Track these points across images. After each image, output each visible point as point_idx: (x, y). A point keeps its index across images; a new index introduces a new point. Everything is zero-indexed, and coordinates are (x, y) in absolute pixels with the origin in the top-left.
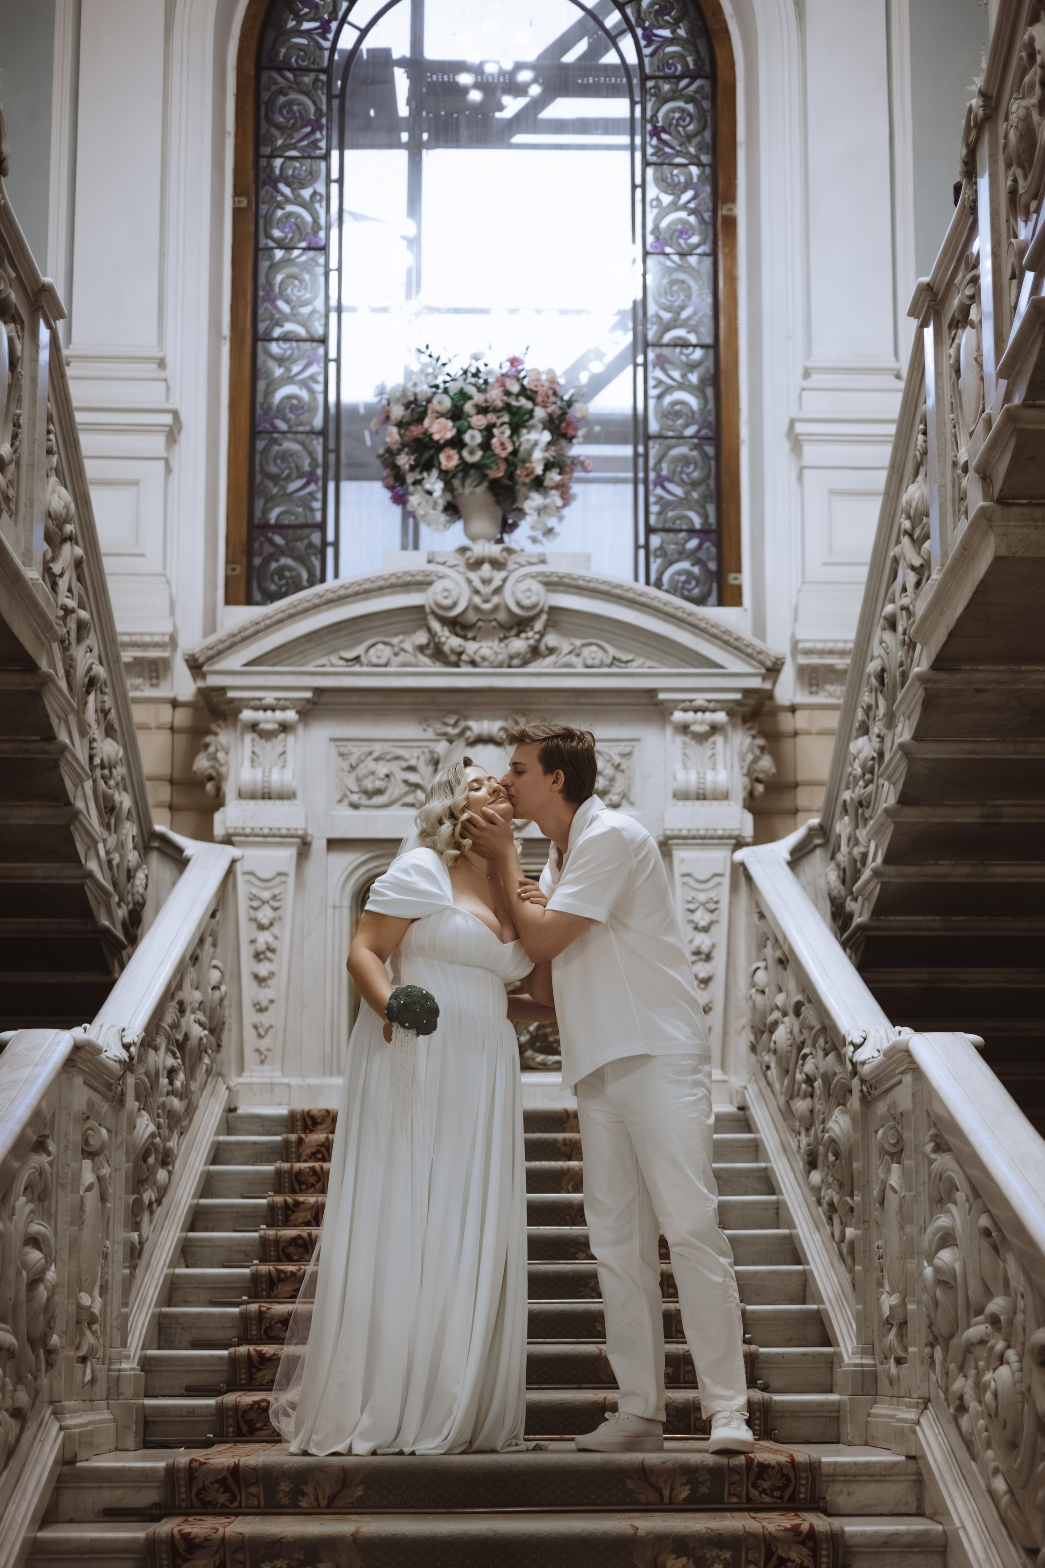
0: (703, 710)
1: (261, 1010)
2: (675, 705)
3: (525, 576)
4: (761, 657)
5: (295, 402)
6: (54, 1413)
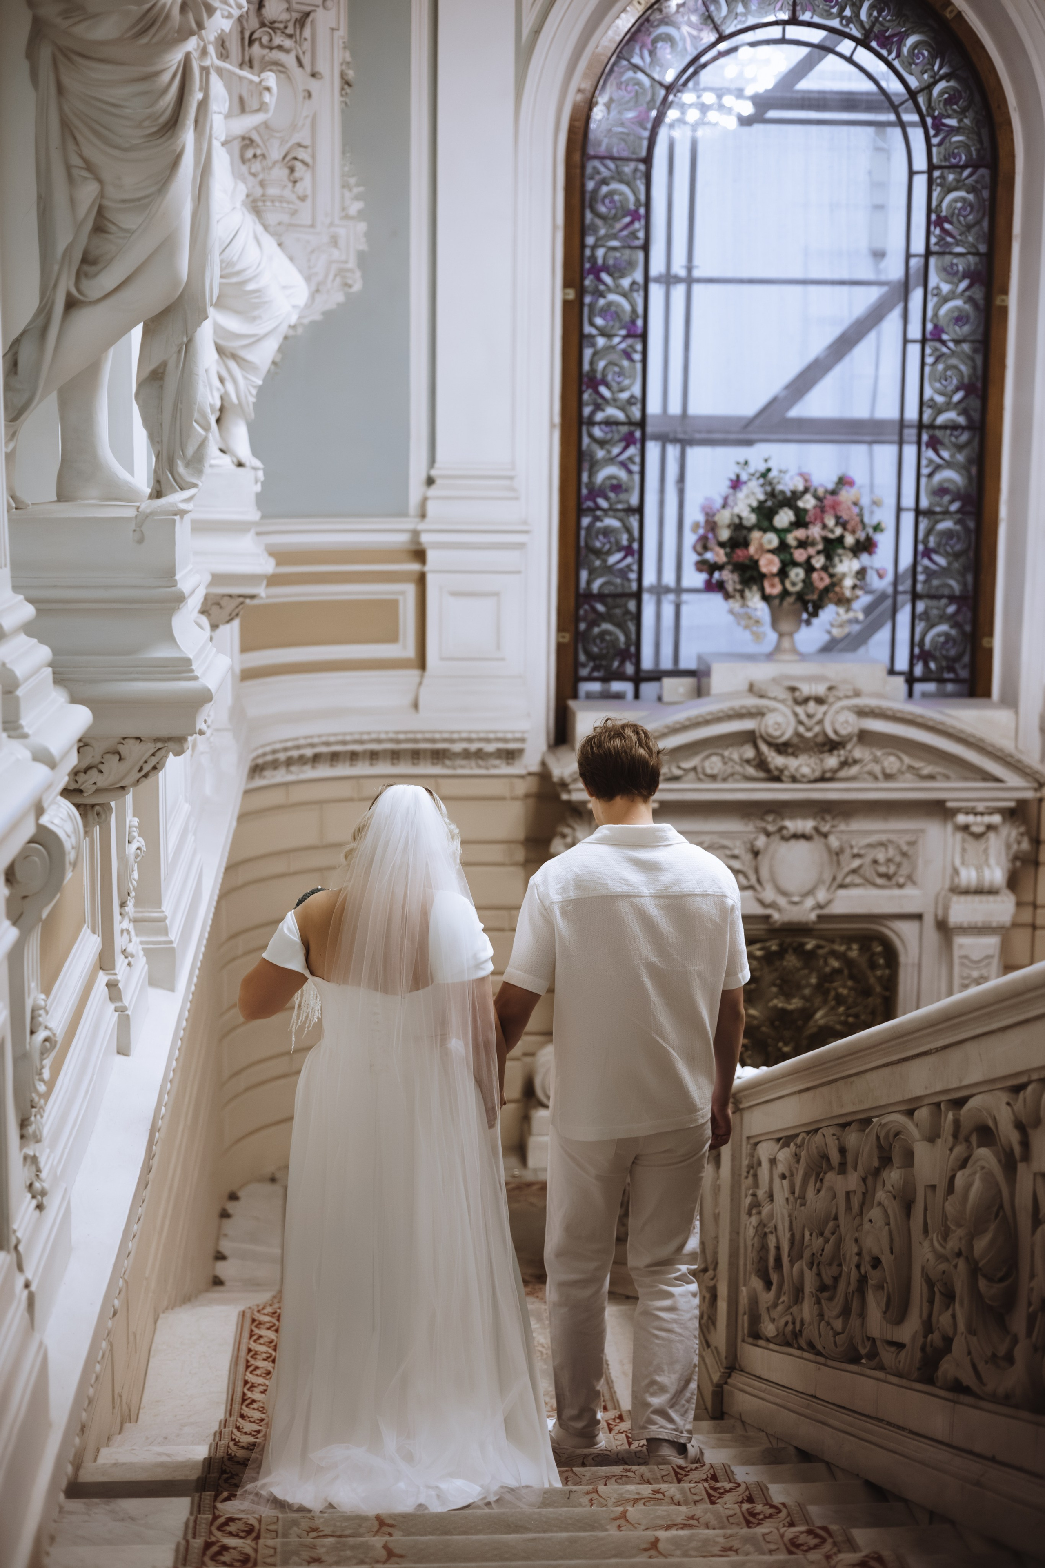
0: (982, 814)
2: (959, 810)
3: (843, 708)
5: (614, 482)
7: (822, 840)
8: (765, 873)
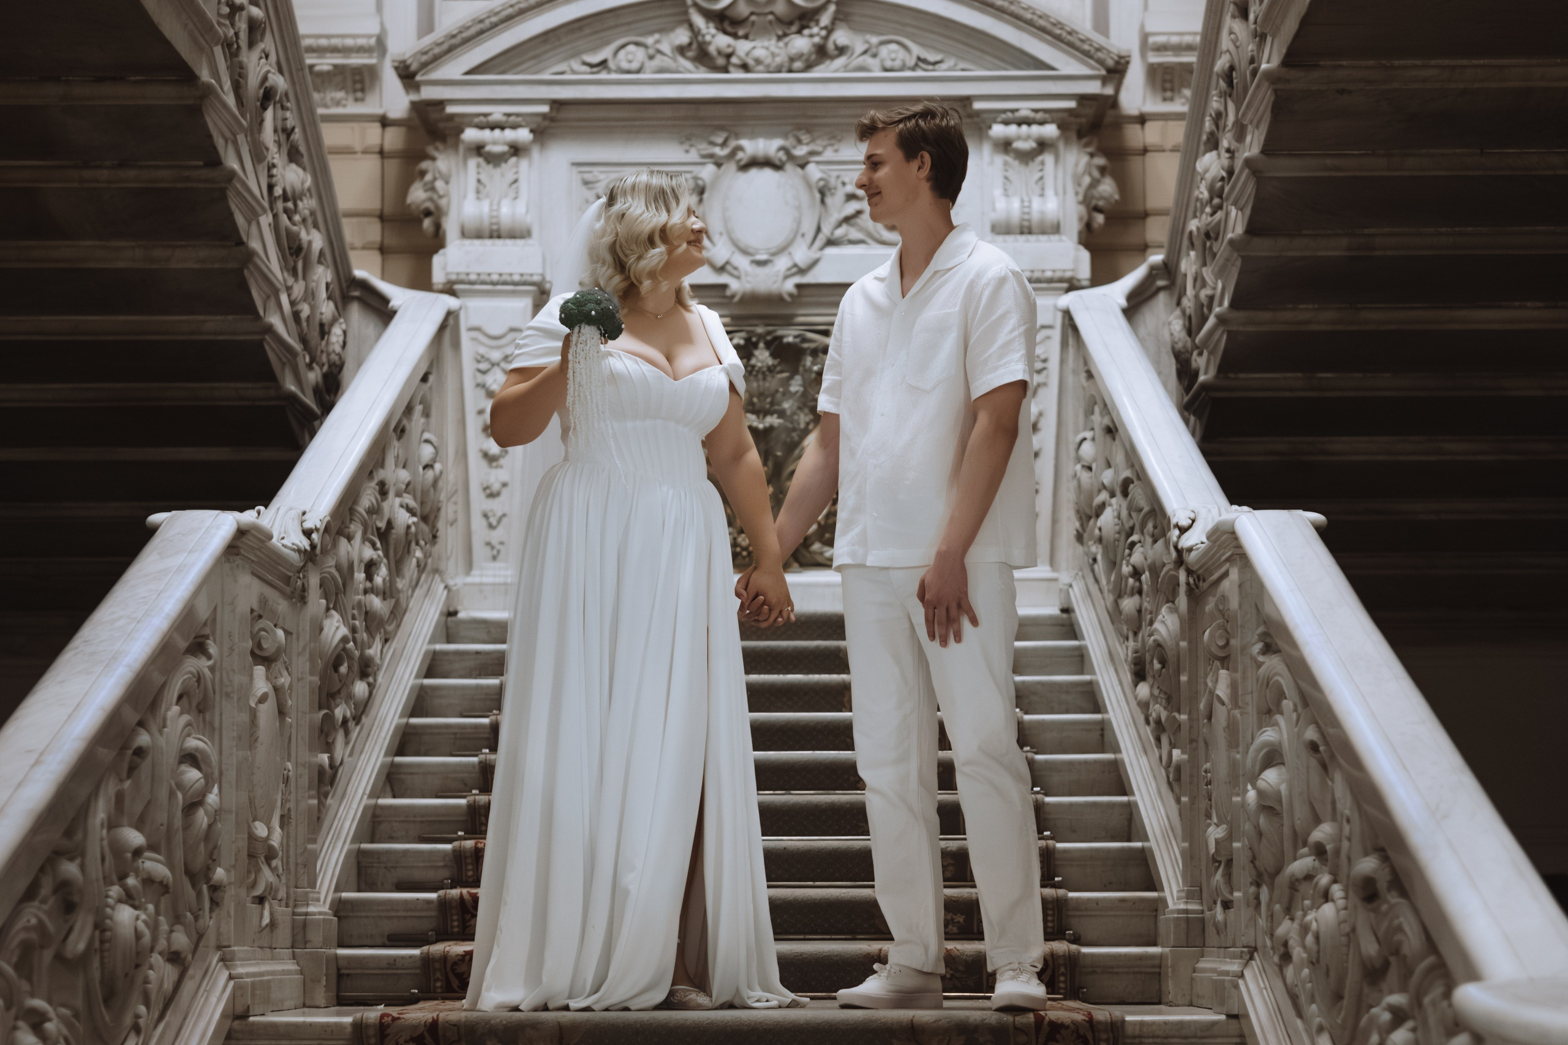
0: (1029, 122)
1: (493, 495)
2: (994, 116)
4: (1100, 55)
6: (222, 959)
7: (799, 170)
8: (715, 225)
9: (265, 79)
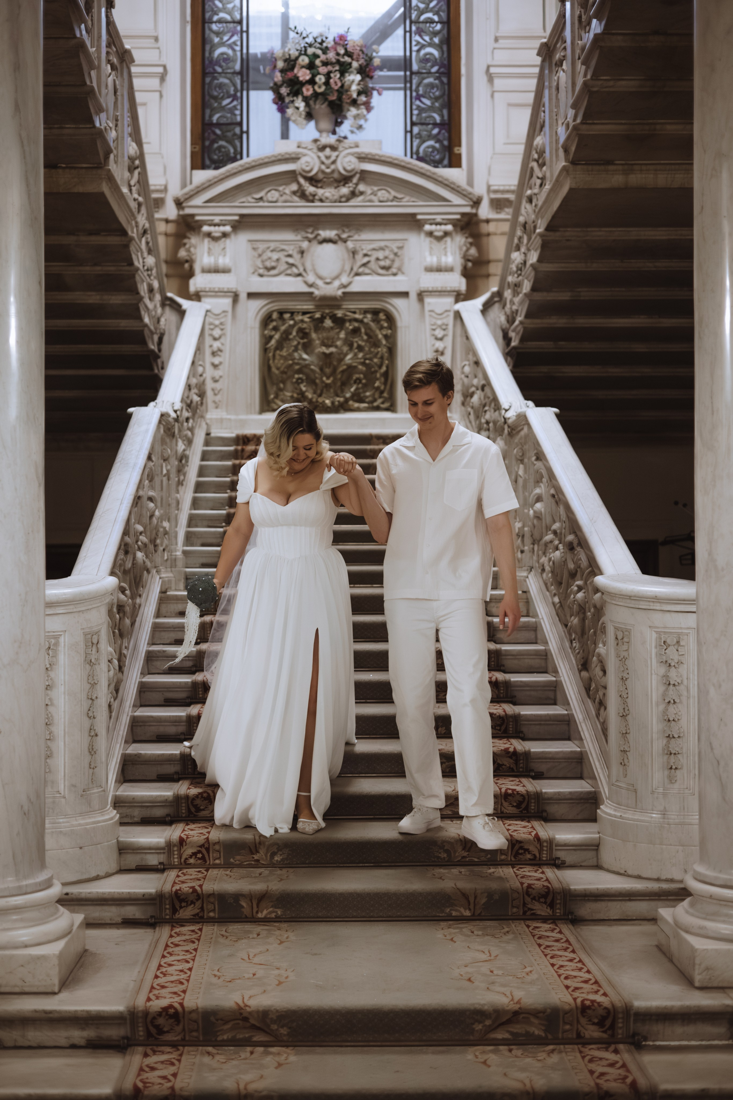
0: (440, 224)
1: (216, 381)
2: (426, 222)
3: (349, 154)
4: (470, 196)
5: (225, 56)
6: (157, 572)
7: (344, 244)
8: (308, 266)
9: (144, 226)
